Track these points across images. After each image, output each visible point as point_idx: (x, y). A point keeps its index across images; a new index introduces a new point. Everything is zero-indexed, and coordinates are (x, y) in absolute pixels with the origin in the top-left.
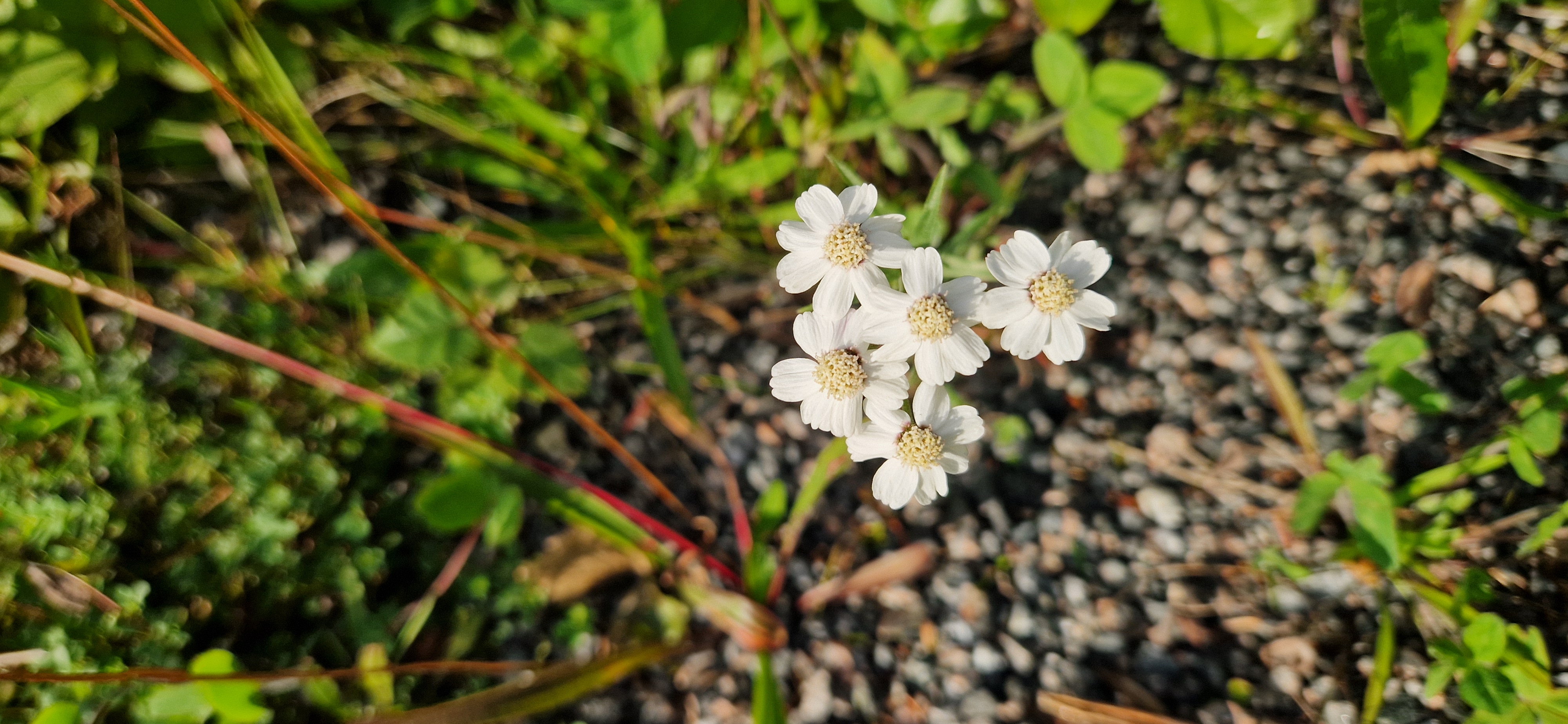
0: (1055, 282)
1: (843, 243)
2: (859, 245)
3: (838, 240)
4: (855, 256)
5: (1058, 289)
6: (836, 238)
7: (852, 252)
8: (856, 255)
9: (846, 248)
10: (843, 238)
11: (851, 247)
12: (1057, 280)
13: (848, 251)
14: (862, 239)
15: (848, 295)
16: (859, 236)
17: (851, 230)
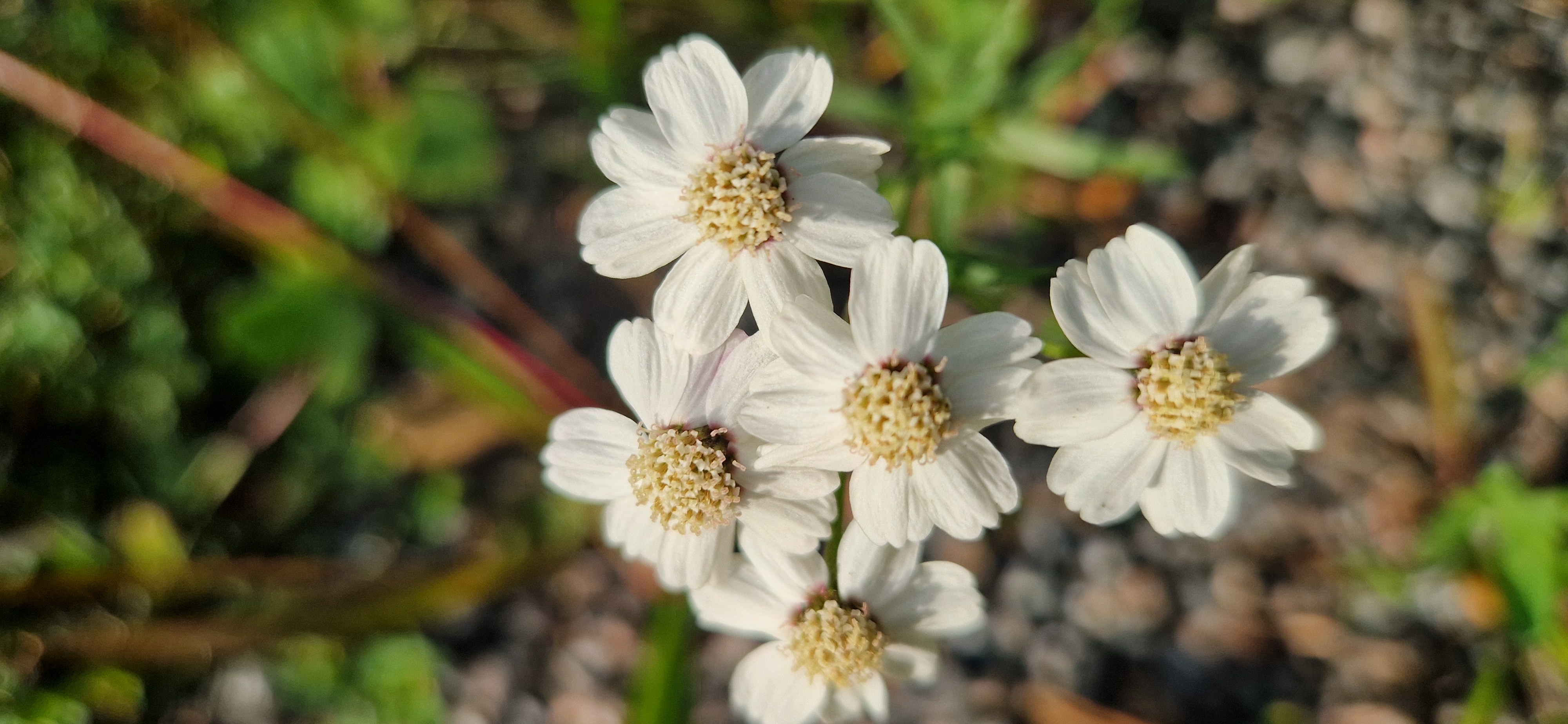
0: (1198, 375)
1: (725, 199)
2: (762, 207)
3: (717, 188)
4: (751, 232)
5: (1202, 393)
6: (712, 182)
7: (745, 222)
8: (755, 229)
9: (732, 211)
10: (728, 185)
11: (744, 210)
12: (1204, 370)
13: (735, 220)
14: (773, 194)
15: (733, 302)
16: (766, 186)
17: (752, 168)
